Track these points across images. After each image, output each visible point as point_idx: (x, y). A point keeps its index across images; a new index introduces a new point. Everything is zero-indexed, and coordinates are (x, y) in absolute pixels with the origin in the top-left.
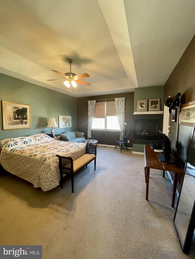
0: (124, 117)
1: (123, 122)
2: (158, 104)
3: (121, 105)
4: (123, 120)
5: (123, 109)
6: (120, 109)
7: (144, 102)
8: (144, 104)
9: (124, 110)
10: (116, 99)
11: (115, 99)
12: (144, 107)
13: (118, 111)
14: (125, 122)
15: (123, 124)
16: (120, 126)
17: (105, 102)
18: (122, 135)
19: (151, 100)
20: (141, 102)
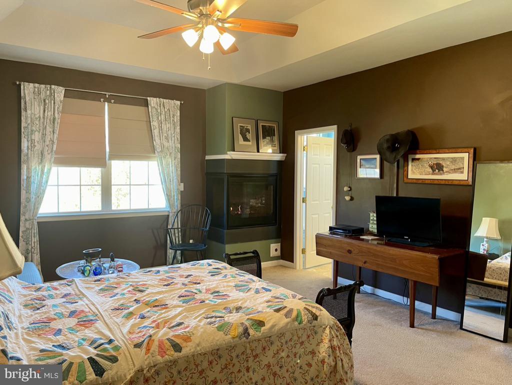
0: (180, 165)
1: (178, 181)
2: (274, 135)
3: (170, 125)
4: (177, 175)
5: (177, 139)
7: (249, 127)
8: (249, 133)
9: (179, 142)
10: (153, 101)
11: (148, 98)
12: (250, 141)
13: (162, 146)
14: (181, 182)
15: (177, 188)
16: (169, 197)
17: (104, 101)
18: (175, 223)
19: (261, 124)
20: (242, 126)
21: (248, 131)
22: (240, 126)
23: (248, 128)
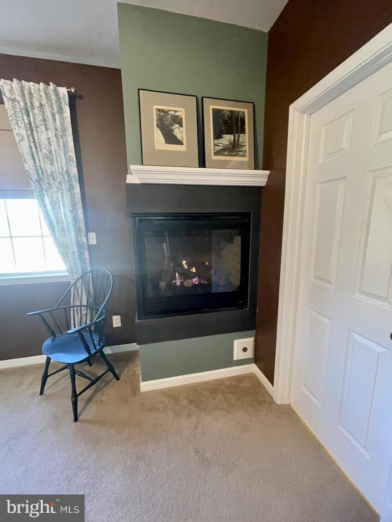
0: (80, 205)
1: (78, 231)
2: (243, 131)
3: (51, 134)
4: (75, 219)
5: (68, 161)
6: (50, 158)
7: (181, 113)
8: (181, 125)
9: (74, 163)
12: (181, 143)
13: (39, 170)
14: (88, 230)
15: (78, 242)
16: (65, 254)
19: (212, 107)
20: (163, 111)
21: (178, 121)
22: (159, 110)
23: (177, 114)
